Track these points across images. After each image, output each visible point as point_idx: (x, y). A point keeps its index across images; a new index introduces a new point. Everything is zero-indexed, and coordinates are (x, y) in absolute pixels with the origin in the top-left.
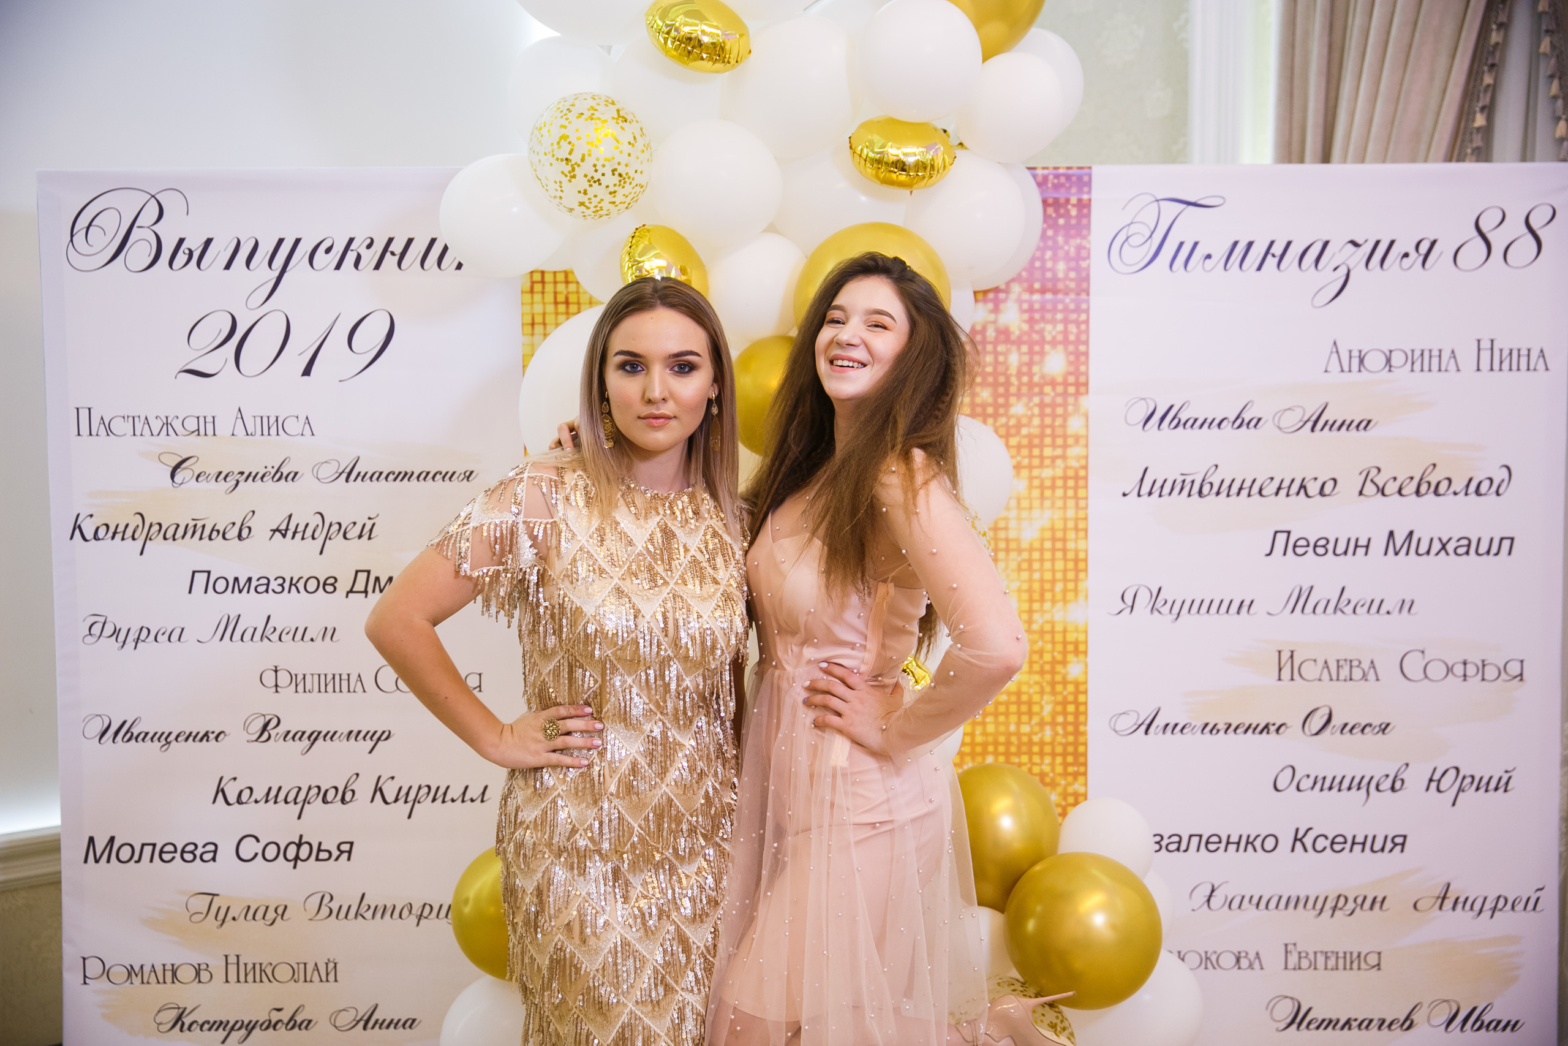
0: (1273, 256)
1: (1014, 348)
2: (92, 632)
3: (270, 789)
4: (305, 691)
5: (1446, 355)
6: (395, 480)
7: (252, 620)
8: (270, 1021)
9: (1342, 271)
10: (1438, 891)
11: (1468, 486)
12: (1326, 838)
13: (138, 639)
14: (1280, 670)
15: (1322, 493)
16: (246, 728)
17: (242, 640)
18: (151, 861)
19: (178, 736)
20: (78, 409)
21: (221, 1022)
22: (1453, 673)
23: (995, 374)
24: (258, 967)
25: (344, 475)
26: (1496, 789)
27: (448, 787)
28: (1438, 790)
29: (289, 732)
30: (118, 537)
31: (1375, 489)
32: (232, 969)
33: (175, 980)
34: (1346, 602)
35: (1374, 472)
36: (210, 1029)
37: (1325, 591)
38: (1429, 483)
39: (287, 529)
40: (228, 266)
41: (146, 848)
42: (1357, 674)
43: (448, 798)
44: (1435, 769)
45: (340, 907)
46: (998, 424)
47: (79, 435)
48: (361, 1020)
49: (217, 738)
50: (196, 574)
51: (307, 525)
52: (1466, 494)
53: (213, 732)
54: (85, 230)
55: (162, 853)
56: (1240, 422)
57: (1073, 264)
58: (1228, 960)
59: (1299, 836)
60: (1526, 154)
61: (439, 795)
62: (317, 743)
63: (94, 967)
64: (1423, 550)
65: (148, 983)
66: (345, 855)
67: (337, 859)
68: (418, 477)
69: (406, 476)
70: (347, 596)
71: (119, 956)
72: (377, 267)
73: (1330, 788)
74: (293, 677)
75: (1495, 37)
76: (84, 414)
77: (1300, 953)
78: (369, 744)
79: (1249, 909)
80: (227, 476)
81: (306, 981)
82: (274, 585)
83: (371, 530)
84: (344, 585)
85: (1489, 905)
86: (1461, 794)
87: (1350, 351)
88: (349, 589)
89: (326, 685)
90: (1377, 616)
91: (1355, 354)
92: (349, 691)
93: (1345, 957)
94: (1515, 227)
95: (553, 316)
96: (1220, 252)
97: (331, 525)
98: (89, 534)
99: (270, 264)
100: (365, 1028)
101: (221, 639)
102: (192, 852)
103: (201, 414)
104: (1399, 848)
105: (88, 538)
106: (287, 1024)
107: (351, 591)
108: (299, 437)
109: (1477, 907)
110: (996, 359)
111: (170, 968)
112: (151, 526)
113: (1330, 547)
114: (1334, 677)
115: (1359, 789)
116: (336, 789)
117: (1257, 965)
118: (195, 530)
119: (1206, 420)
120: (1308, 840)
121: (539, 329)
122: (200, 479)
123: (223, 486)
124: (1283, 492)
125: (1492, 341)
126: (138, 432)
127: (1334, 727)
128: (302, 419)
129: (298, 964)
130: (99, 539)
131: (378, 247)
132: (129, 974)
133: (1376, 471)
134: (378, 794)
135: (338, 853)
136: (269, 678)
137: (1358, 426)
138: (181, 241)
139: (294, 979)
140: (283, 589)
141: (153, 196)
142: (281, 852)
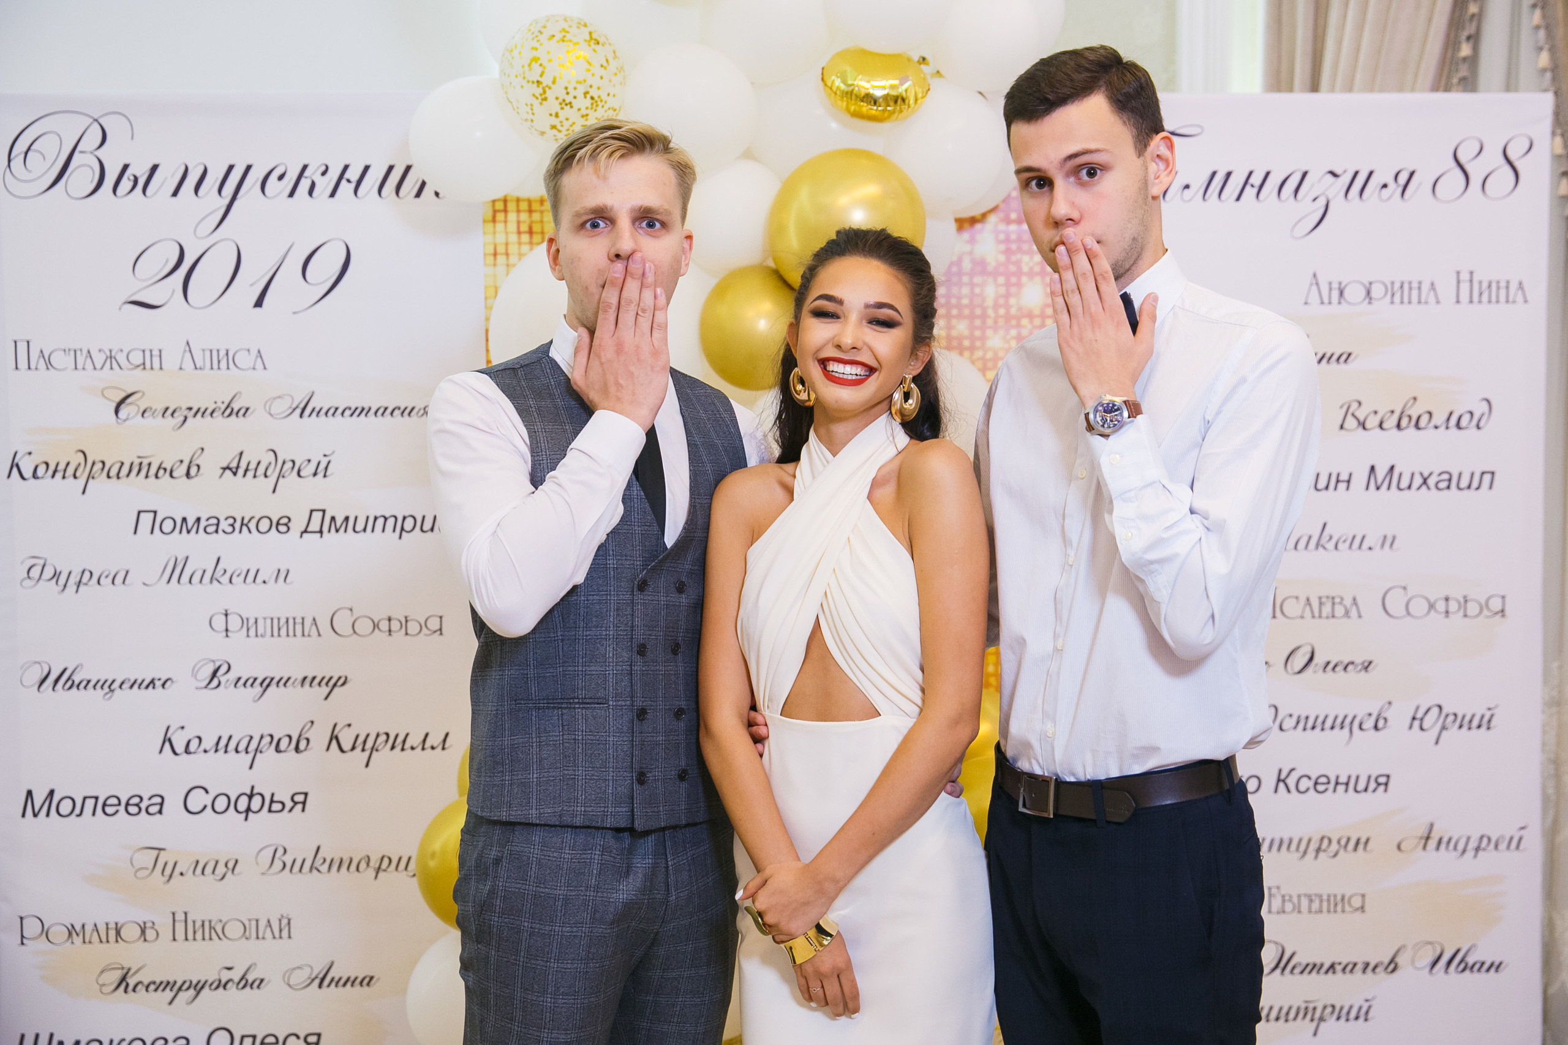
0: (1252, 186)
1: (990, 280)
2: (31, 574)
3: (220, 738)
4: (257, 636)
5: (1426, 287)
6: (352, 415)
7: (201, 561)
8: (220, 981)
9: (1321, 202)
10: (1422, 831)
11: (1448, 419)
12: (1309, 778)
13: (80, 582)
16: (194, 675)
17: (190, 582)
18: (94, 814)
19: (122, 683)
20: (15, 342)
21: (168, 983)
22: (1436, 611)
23: (971, 306)
24: (207, 924)
25: (298, 411)
26: (1479, 727)
27: (407, 735)
28: (1422, 729)
29: (239, 679)
30: (59, 475)
31: (1355, 423)
32: (180, 927)
33: (119, 939)
34: (1328, 538)
35: (1355, 405)
36: (156, 990)
37: (1307, 529)
38: (1410, 417)
39: (238, 467)
40: (175, 194)
41: (88, 801)
42: (1339, 611)
43: (407, 745)
44: (1417, 708)
45: (294, 860)
46: (975, 357)
47: (17, 368)
48: (316, 977)
49: (163, 685)
50: (142, 515)
51: (259, 463)
52: (1447, 428)
53: (159, 679)
54: (23, 156)
55: (104, 806)
59: (1283, 776)
60: (1510, 85)
61: (398, 743)
62: (269, 689)
63: (32, 927)
64: (1404, 484)
65: (90, 942)
66: (299, 807)
67: (291, 810)
68: (376, 413)
69: (363, 411)
70: (301, 537)
71: (58, 917)
72: (333, 194)
73: (1313, 728)
74: (244, 621)
76: (22, 348)
77: (1283, 896)
78: (325, 690)
80: (174, 411)
82: (223, 525)
83: (326, 468)
84: (297, 525)
85: (1472, 844)
86: (1444, 733)
87: (1330, 283)
88: (303, 529)
89: (279, 629)
90: (1359, 552)
91: (1335, 286)
92: (303, 635)
93: (1329, 900)
94: (1493, 158)
95: (516, 246)
96: (1198, 182)
97: (284, 462)
98: (28, 473)
99: (220, 191)
100: (320, 986)
101: (169, 582)
102: (137, 805)
103: (147, 347)
104: (1382, 788)
105: (26, 476)
106: (238, 983)
107: (305, 531)
108: (251, 371)
109: (1460, 847)
110: (972, 291)
111: (114, 926)
112: (94, 464)
114: (1317, 614)
116: (290, 737)
118: (140, 468)
120: (1291, 782)
121: (501, 259)
122: (145, 415)
123: (170, 422)
125: (1471, 273)
126: (80, 366)
127: (1316, 665)
128: (254, 352)
129: (250, 920)
130: (38, 478)
131: (334, 174)
132: (70, 934)
133: (1357, 404)
134: (334, 742)
135: (292, 804)
136: (219, 622)
137: (1338, 359)
138: (126, 167)
139: (245, 936)
140: (234, 529)
141: (96, 120)
142: (232, 804)
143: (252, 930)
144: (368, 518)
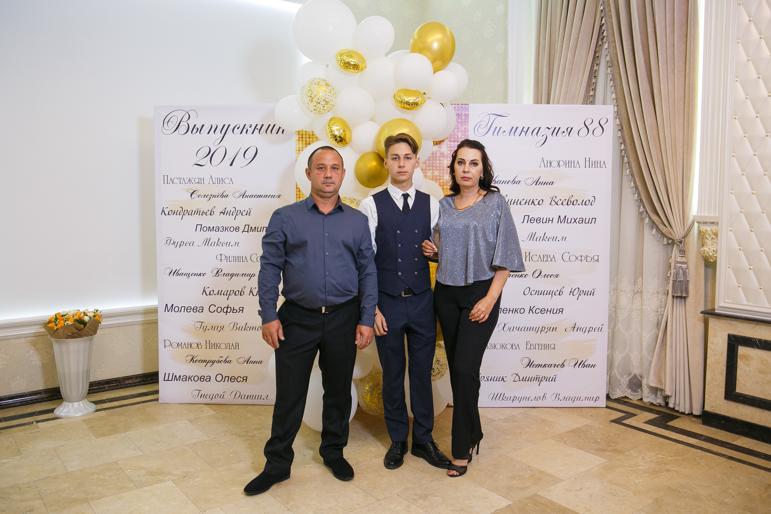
0: (524, 131)
1: (445, 159)
2: (167, 243)
3: (219, 291)
4: (229, 261)
5: (576, 162)
6: (257, 197)
7: (214, 240)
8: (219, 360)
9: (545, 136)
10: (573, 325)
11: (582, 202)
12: (539, 309)
13: (180, 245)
14: (526, 258)
15: (539, 204)
16: (212, 272)
17: (211, 245)
18: (184, 312)
19: (192, 274)
20: (164, 176)
21: (205, 360)
22: (578, 260)
23: (440, 166)
24: (215, 344)
25: (242, 196)
26: (590, 295)
28: (573, 295)
29: (225, 274)
30: (175, 214)
31: (554, 203)
32: (208, 345)
33: (191, 347)
34: (546, 237)
36: (201, 362)
37: (540, 234)
38: (571, 201)
39: (225, 212)
40: (208, 133)
41: (182, 307)
42: (549, 259)
44: (572, 289)
45: (240, 327)
46: (440, 182)
47: (164, 183)
48: (246, 361)
49: (203, 275)
50: (198, 226)
51: (231, 211)
52: (582, 205)
53: (202, 273)
54: (167, 123)
55: (187, 309)
56: (514, 182)
57: (463, 133)
58: (509, 346)
59: (531, 309)
60: (604, 103)
62: (233, 277)
63: (168, 343)
64: (569, 221)
65: (183, 348)
66: (241, 311)
67: (239, 312)
68: (264, 197)
69: (260, 196)
70: (242, 233)
71: (175, 340)
72: (253, 133)
73: (541, 294)
74: (226, 257)
75: (595, 68)
76: (166, 177)
77: (531, 344)
78: (249, 278)
79: (516, 331)
80: (207, 196)
81: (229, 349)
82: (221, 229)
83: (250, 213)
84: (241, 229)
85: (587, 330)
86: (580, 296)
87: (547, 161)
90: (555, 242)
91: (549, 162)
92: (243, 262)
93: (544, 346)
94: (596, 124)
96: (508, 130)
97: (238, 211)
98: (167, 213)
99: (221, 132)
100: (247, 363)
101: (205, 245)
102: (196, 309)
103: (200, 177)
104: (561, 313)
106: (224, 361)
107: (243, 231)
108: (229, 184)
109: (584, 330)
110: (440, 162)
111: (190, 344)
112: (185, 211)
113: (541, 220)
114: (542, 260)
115: (549, 294)
116: (239, 291)
117: (518, 348)
118: (197, 212)
119: (504, 181)
120: (534, 310)
122: (199, 197)
123: (206, 199)
124: (527, 204)
125: (590, 158)
126: (181, 183)
127: (542, 275)
128: (230, 179)
129: (227, 343)
130: (170, 215)
131: (253, 127)
132: (178, 345)
133: (555, 197)
134: (251, 293)
135: (239, 310)
136: (219, 257)
137: (550, 184)
138: (195, 125)
139: (226, 348)
140: (223, 230)
141: (187, 112)
142: (222, 310)
143: (228, 346)
144: (261, 227)
